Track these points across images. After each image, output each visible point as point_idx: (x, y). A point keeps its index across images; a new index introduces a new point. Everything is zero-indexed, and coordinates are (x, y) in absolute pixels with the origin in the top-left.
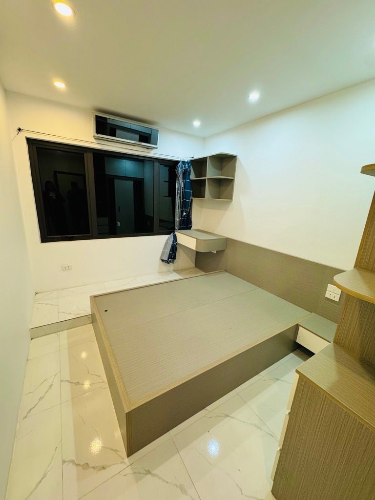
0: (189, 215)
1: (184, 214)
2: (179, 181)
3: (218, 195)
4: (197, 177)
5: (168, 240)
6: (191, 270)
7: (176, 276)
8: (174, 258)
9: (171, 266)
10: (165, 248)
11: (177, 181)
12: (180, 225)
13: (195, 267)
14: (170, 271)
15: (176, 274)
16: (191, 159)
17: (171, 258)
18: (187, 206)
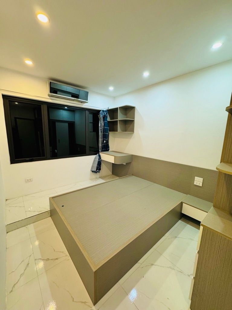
0: (107, 142)
1: (105, 142)
2: (101, 122)
3: (125, 130)
4: (111, 120)
5: (95, 158)
6: (109, 176)
7: (101, 181)
8: (100, 169)
9: (98, 175)
10: (94, 163)
11: (100, 122)
12: (102, 148)
13: (112, 174)
14: (97, 178)
15: (102, 180)
16: (107, 109)
17: (98, 170)
18: (106, 137)
